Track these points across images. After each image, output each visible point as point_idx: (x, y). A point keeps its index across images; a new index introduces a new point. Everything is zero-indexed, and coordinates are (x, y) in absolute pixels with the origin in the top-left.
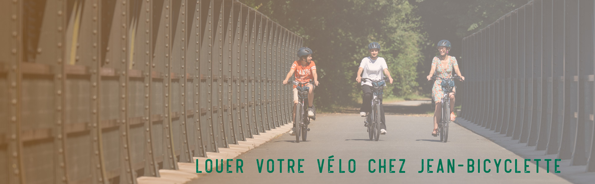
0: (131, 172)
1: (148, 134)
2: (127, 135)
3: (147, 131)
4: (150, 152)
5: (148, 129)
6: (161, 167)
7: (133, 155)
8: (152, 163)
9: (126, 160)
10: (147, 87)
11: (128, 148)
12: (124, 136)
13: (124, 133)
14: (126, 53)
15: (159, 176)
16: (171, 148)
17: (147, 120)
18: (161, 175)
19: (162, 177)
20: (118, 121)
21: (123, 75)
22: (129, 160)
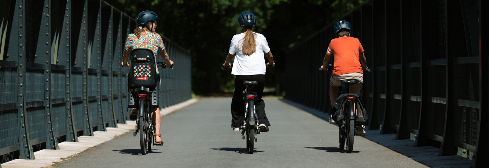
0: (90, 128)
1: (99, 106)
2: (87, 106)
3: (99, 105)
4: (101, 117)
5: (99, 103)
6: (107, 126)
7: (91, 118)
8: (102, 123)
9: (87, 121)
10: (98, 79)
11: (88, 114)
12: (85, 107)
13: (86, 105)
14: (86, 58)
15: (106, 131)
16: (113, 115)
17: (99, 98)
18: (107, 130)
19: (108, 131)
20: (82, 98)
21: (85, 71)
22: (88, 121)
